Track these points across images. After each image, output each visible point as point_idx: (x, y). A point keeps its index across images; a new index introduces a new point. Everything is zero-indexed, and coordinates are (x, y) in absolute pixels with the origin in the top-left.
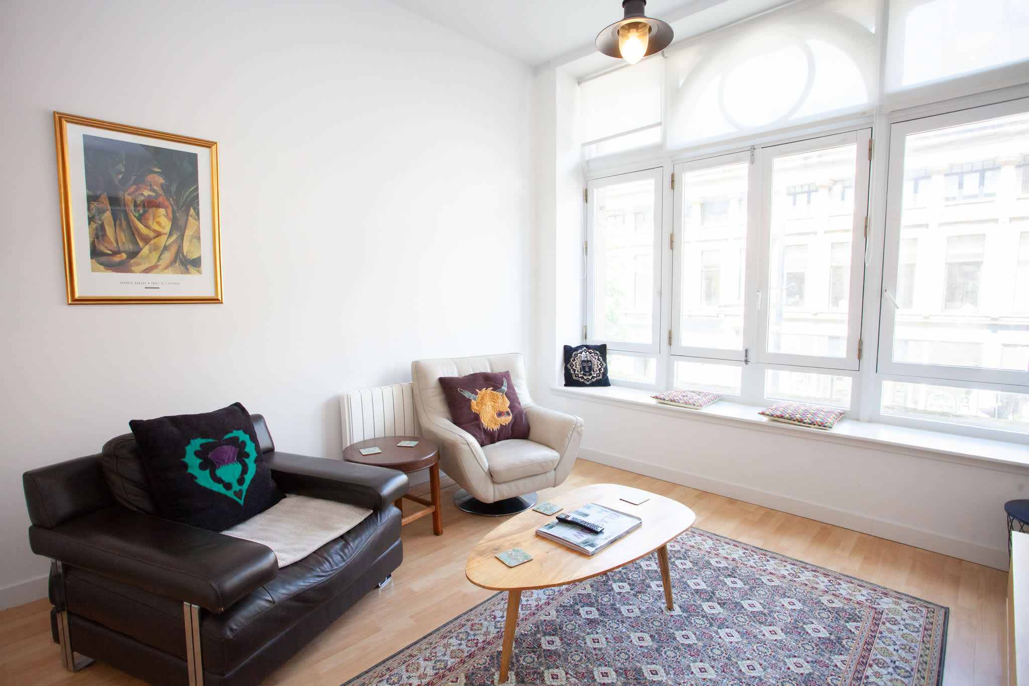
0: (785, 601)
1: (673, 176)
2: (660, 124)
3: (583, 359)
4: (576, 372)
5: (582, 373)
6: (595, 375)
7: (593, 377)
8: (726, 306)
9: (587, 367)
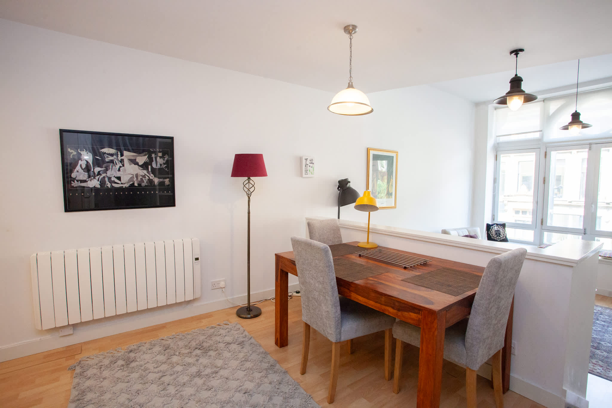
1: (546, 152)
2: (541, 131)
3: (496, 230)
4: (493, 235)
5: (496, 236)
6: (502, 237)
7: (501, 238)
9: (498, 233)
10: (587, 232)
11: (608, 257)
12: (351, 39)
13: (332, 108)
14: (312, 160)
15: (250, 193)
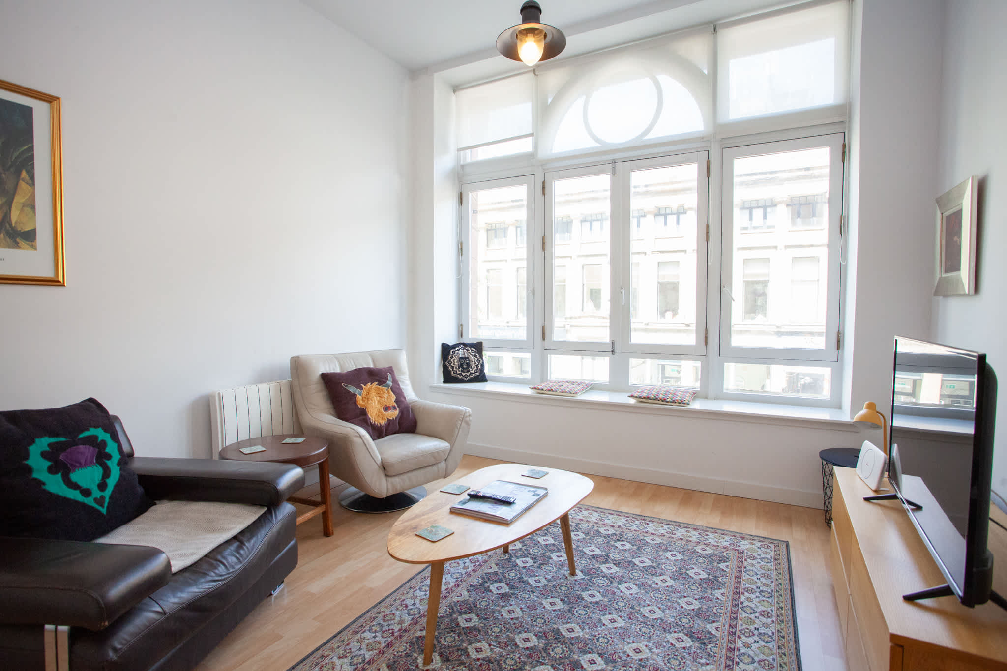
0: (668, 555)
1: (544, 183)
2: (532, 135)
3: (460, 356)
4: (455, 369)
5: (460, 369)
6: (473, 372)
7: (471, 374)
8: (571, 318)
9: (465, 364)
10: (617, 349)
11: (644, 398)
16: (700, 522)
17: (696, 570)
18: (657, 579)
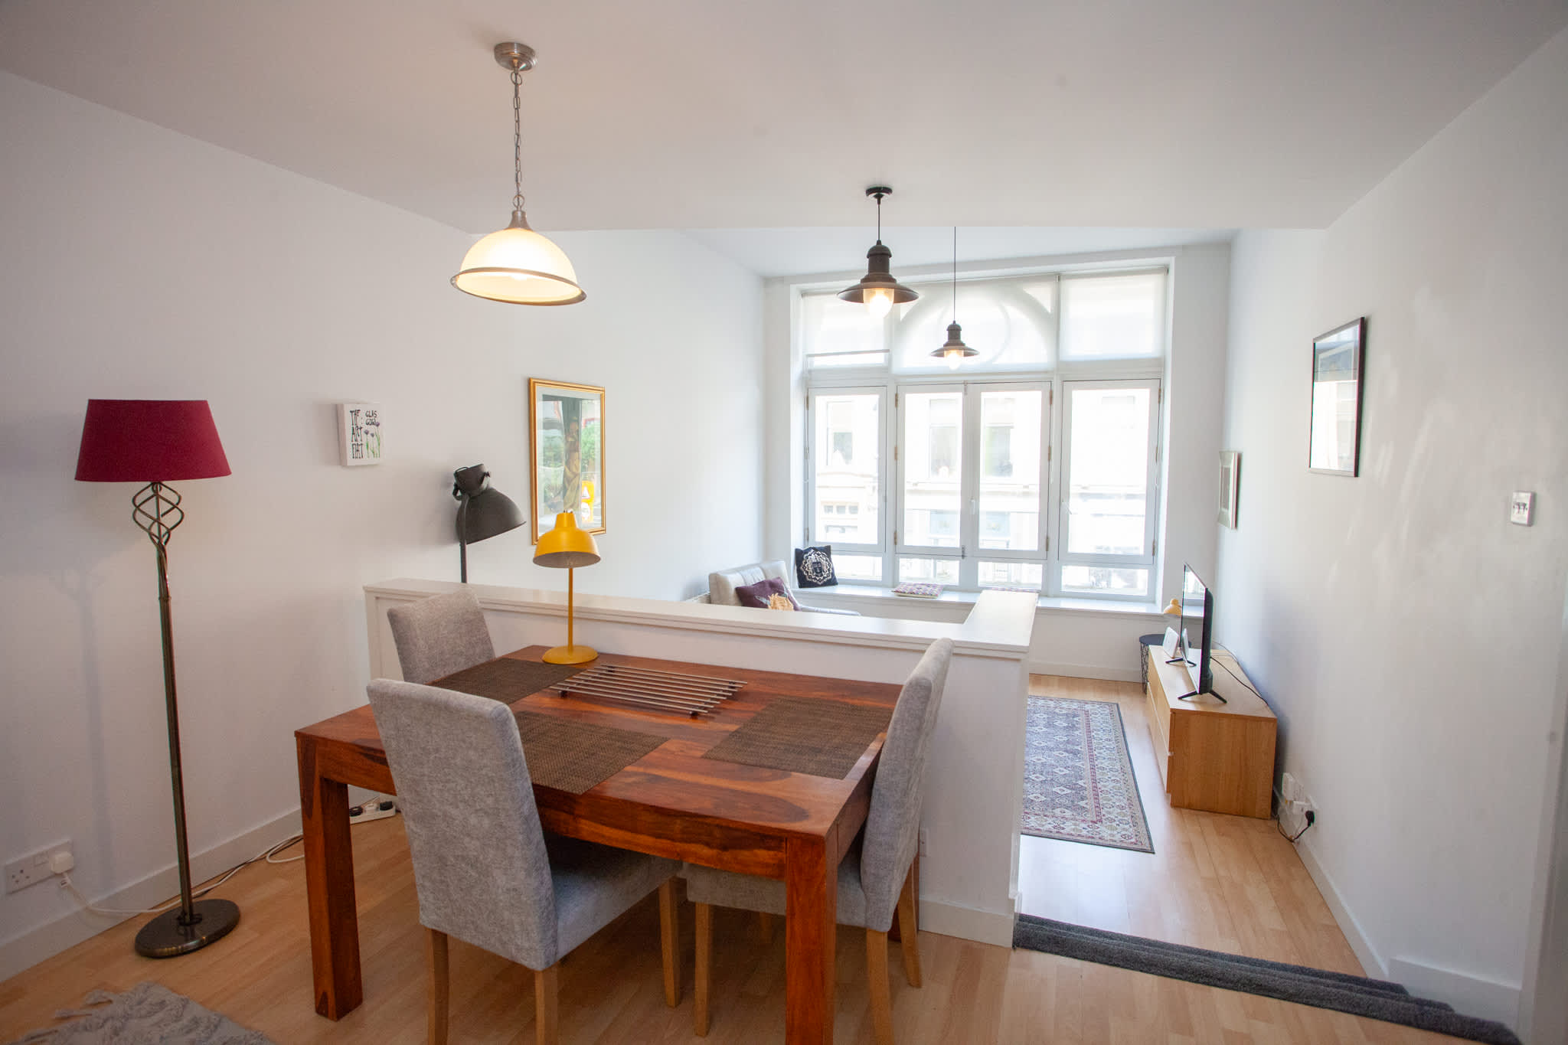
0: (1038, 715)
1: (896, 395)
2: (887, 351)
3: (813, 561)
4: (808, 574)
5: (814, 574)
6: (825, 576)
7: (824, 578)
9: (818, 568)
10: (967, 552)
12: (516, 85)
13: (463, 282)
14: (374, 414)
15: (164, 530)
16: (1053, 695)
17: (1059, 722)
18: (1036, 728)
